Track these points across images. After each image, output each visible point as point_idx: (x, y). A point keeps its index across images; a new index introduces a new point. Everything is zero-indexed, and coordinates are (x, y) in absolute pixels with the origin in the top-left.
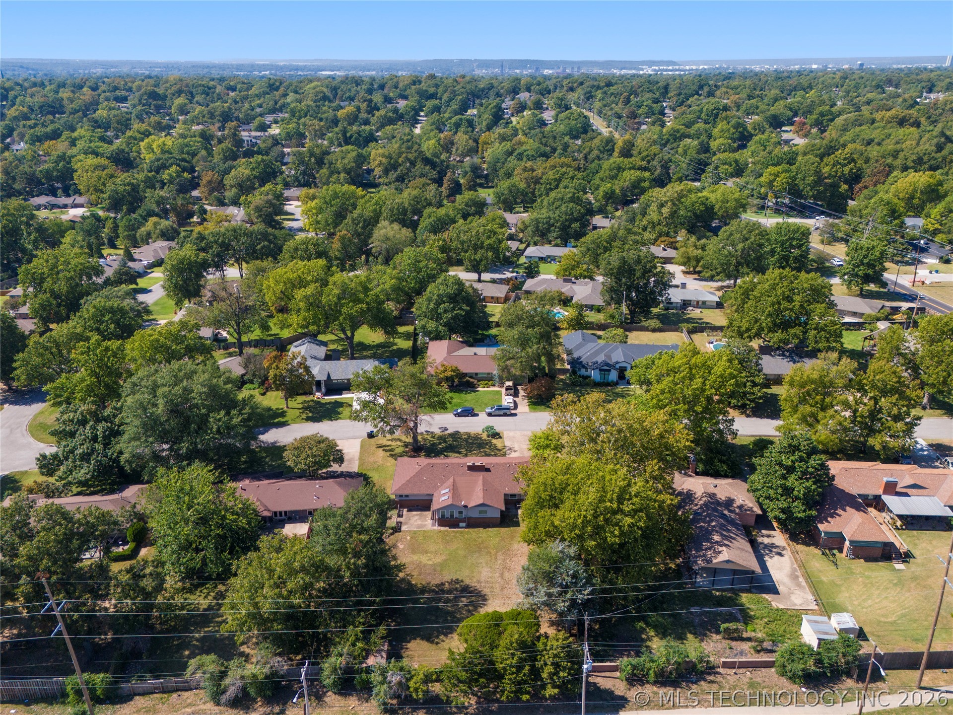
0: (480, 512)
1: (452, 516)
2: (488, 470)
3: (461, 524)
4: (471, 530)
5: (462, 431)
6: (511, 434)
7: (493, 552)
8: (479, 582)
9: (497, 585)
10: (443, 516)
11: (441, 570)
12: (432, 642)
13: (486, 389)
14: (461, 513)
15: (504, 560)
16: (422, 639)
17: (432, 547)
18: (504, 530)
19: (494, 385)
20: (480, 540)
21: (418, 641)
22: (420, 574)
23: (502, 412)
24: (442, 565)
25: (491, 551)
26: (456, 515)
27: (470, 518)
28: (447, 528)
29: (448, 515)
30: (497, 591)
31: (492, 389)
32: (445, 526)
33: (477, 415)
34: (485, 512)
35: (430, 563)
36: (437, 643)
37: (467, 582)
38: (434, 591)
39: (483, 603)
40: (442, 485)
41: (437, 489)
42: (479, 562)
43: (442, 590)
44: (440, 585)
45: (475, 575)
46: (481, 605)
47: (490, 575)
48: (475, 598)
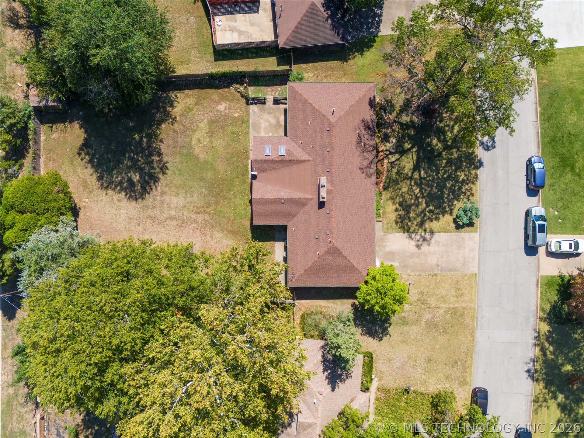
6: (471, 244)
7: (211, 210)
8: (163, 193)
9: (158, 213)
11: (181, 154)
12: (81, 149)
16: (85, 139)
17: (219, 143)
20: (231, 196)
21: (83, 135)
22: (175, 131)
23: (530, 232)
24: (190, 155)
25: (212, 208)
30: (149, 212)
33: (531, 195)
35: (194, 142)
36: (79, 154)
37: (163, 180)
38: (149, 146)
39: (131, 197)
40: (299, 146)
41: (294, 141)
42: (194, 194)
43: (151, 155)
44: (158, 152)
45: (173, 189)
46: (128, 196)
47: (172, 206)
48: (139, 187)
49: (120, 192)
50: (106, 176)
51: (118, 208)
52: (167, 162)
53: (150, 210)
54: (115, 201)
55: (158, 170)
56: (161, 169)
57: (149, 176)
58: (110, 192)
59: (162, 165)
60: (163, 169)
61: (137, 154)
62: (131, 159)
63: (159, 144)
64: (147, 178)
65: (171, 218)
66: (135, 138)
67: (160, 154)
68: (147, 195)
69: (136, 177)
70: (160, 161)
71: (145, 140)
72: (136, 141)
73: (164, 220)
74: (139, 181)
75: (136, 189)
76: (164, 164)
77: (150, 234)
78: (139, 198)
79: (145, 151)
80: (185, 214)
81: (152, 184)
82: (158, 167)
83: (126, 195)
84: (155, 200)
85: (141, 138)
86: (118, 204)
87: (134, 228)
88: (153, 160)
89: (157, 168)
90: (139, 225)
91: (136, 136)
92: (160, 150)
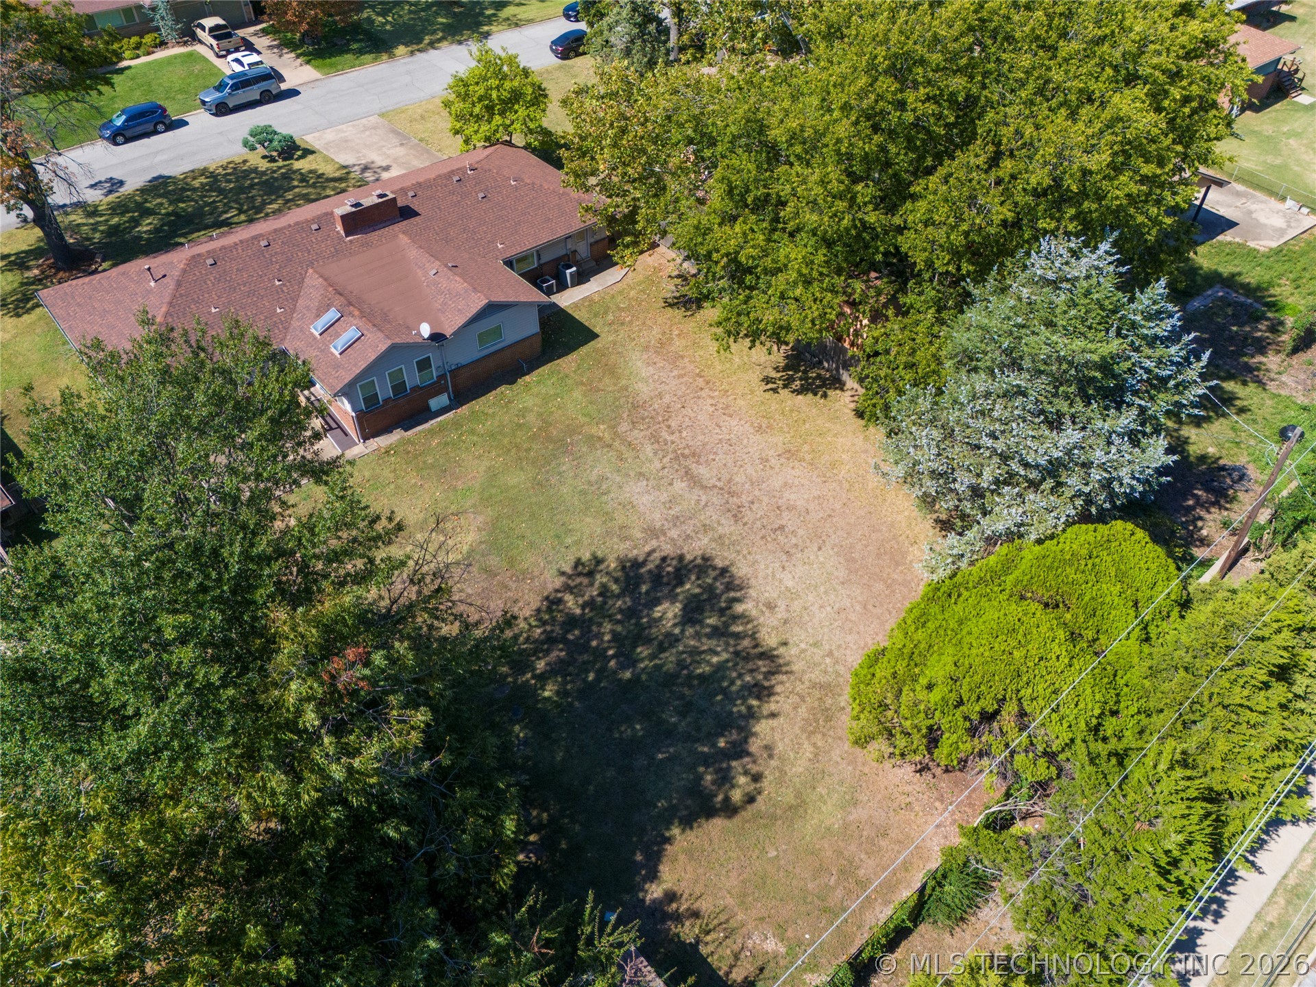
0: (483, 338)
1: (399, 388)
2: (408, 213)
3: (435, 403)
4: (477, 405)
5: (176, 170)
6: (330, 135)
7: (602, 430)
8: (653, 532)
9: (710, 511)
10: (371, 400)
11: (511, 562)
12: (730, 810)
13: (143, 59)
14: (424, 365)
15: (654, 438)
16: (688, 822)
18: (568, 363)
19: (163, 44)
20: (531, 418)
21: (682, 841)
23: (254, 93)
25: (595, 431)
26: (413, 378)
27: (455, 372)
28: (397, 436)
29: (384, 391)
30: (727, 527)
31: (160, 54)
32: (387, 430)
33: (182, 123)
34: (497, 332)
37: (615, 551)
38: (550, 640)
39: (730, 587)
40: (293, 310)
41: (286, 329)
42: (593, 478)
43: (572, 622)
44: (549, 610)
45: (620, 519)
46: (732, 594)
47: (664, 497)
48: (688, 586)
49: (744, 618)
50: (739, 683)
51: (792, 595)
52: (563, 574)
53: (721, 530)
54: (781, 613)
55: (600, 579)
56: (591, 574)
57: (637, 586)
58: (769, 639)
59: (578, 580)
60: (587, 570)
61: (600, 654)
62: (628, 660)
63: (523, 625)
64: (644, 588)
65: (694, 481)
66: (558, 693)
67: (553, 603)
68: (689, 557)
69: (668, 612)
70: (567, 588)
71: (541, 665)
72: (565, 683)
73: (716, 491)
74: (673, 598)
75: (697, 591)
76: (570, 577)
77: (778, 494)
78: (715, 568)
79: (574, 643)
80: (659, 466)
81: (650, 566)
82: (592, 584)
83: (738, 600)
84: (688, 537)
85: (543, 678)
86: (782, 605)
87: (801, 532)
88: (583, 607)
89: (597, 584)
90: (782, 528)
91: (547, 694)
92: (538, 610)
